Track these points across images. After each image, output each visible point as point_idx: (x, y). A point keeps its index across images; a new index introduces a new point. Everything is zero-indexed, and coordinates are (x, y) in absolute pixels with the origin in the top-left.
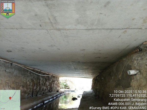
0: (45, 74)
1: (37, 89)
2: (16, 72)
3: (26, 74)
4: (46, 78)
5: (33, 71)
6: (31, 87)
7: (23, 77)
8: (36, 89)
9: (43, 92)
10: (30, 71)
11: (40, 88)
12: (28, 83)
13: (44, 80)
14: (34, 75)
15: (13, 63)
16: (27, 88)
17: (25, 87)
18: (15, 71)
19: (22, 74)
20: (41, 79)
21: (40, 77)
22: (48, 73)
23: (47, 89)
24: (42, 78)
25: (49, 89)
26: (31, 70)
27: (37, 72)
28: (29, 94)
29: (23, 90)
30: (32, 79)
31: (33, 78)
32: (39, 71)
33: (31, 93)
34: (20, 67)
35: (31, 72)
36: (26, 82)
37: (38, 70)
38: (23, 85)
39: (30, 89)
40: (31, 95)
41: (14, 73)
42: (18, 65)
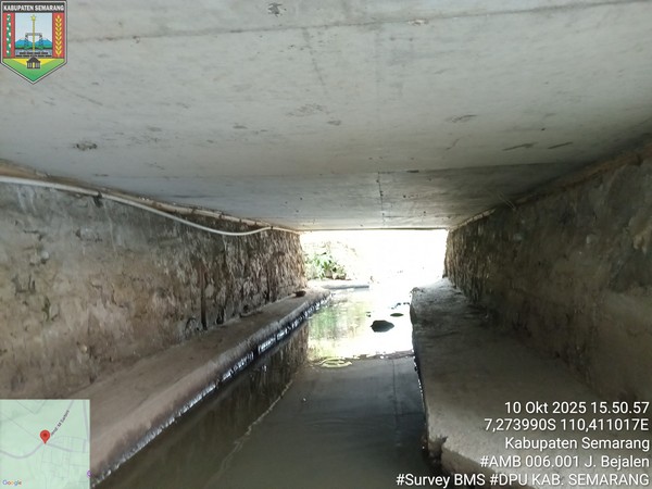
0: (242, 228)
1: (218, 297)
2: (124, 236)
3: (166, 238)
4: (248, 243)
5: (193, 217)
6: (194, 290)
7: (155, 251)
8: (215, 295)
9: (245, 302)
10: (182, 224)
11: (228, 288)
12: (180, 273)
13: (242, 252)
14: (199, 235)
15: (103, 195)
16: (180, 298)
17: (170, 295)
18: (120, 228)
19: (150, 241)
20: (230, 249)
21: (225, 244)
22: (253, 223)
23: (259, 289)
24: (234, 244)
25: (264, 288)
26: (184, 216)
27: (209, 221)
28: (190, 319)
29: (165, 306)
30: (193, 258)
31: (198, 249)
32: (217, 215)
33: (199, 313)
34: (134, 207)
35: (186, 225)
36: (173, 274)
37: (210, 214)
38: (161, 285)
39: (193, 297)
40: (198, 324)
41: (115, 238)
42: (126, 201)
